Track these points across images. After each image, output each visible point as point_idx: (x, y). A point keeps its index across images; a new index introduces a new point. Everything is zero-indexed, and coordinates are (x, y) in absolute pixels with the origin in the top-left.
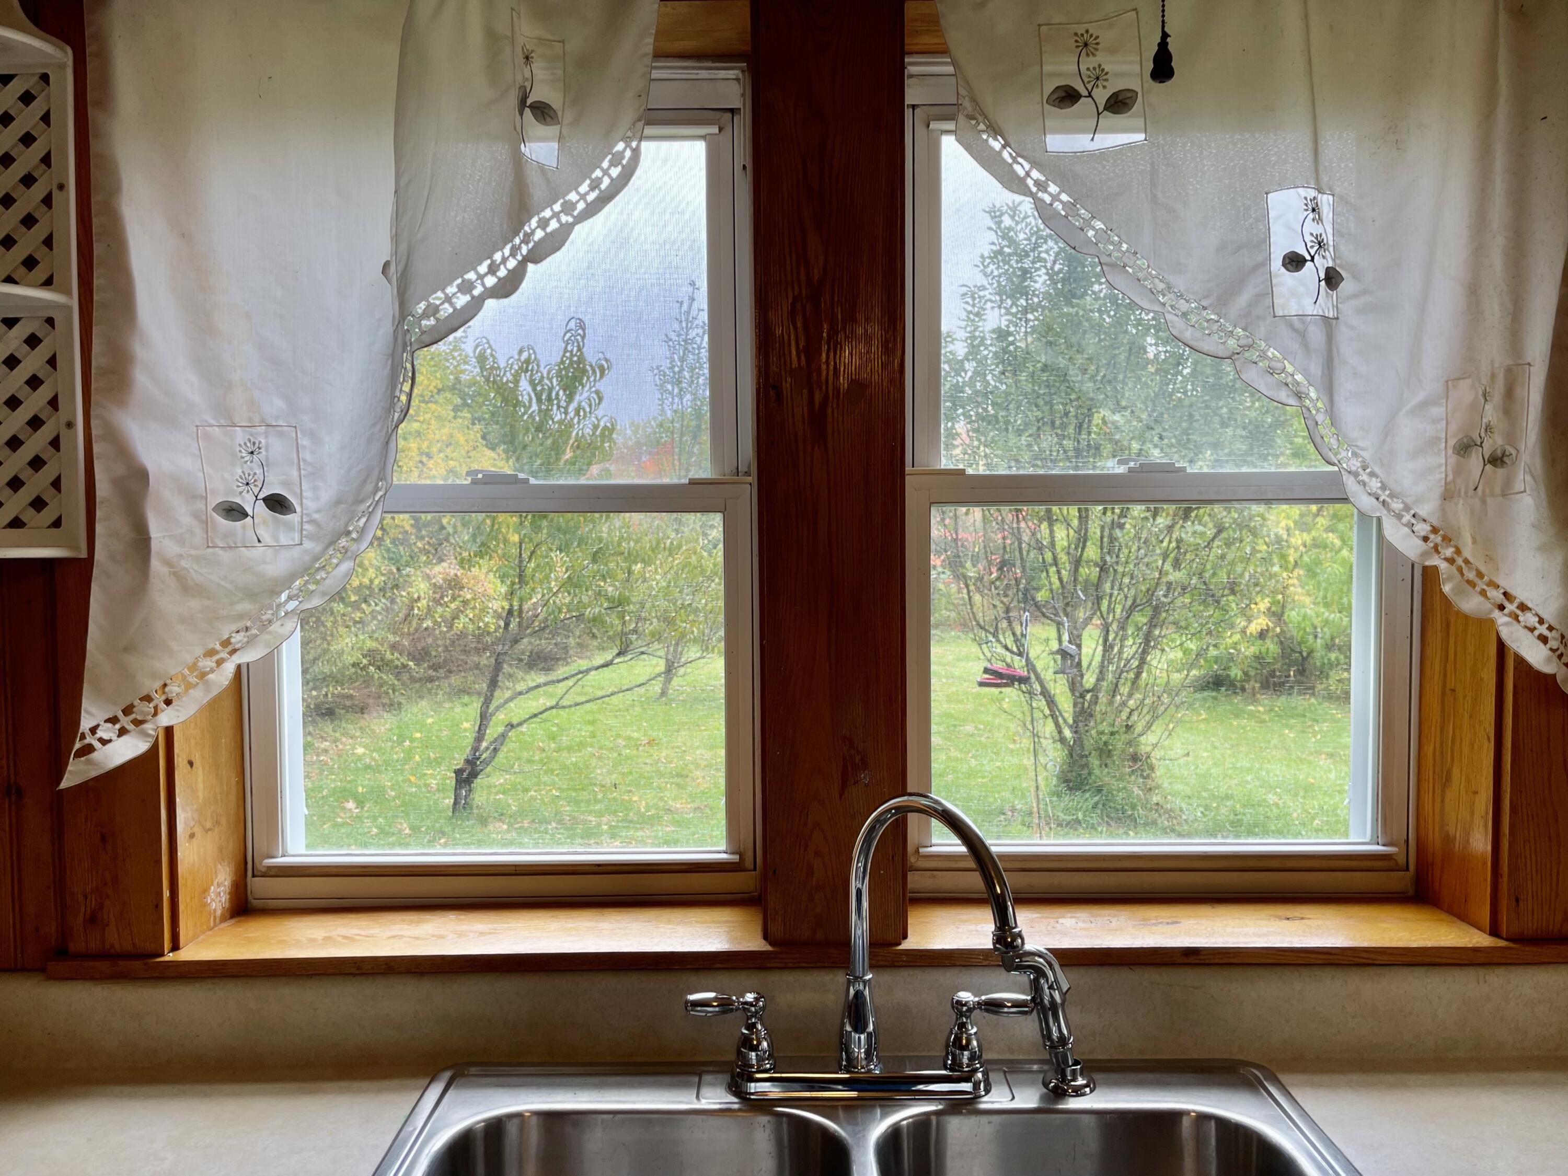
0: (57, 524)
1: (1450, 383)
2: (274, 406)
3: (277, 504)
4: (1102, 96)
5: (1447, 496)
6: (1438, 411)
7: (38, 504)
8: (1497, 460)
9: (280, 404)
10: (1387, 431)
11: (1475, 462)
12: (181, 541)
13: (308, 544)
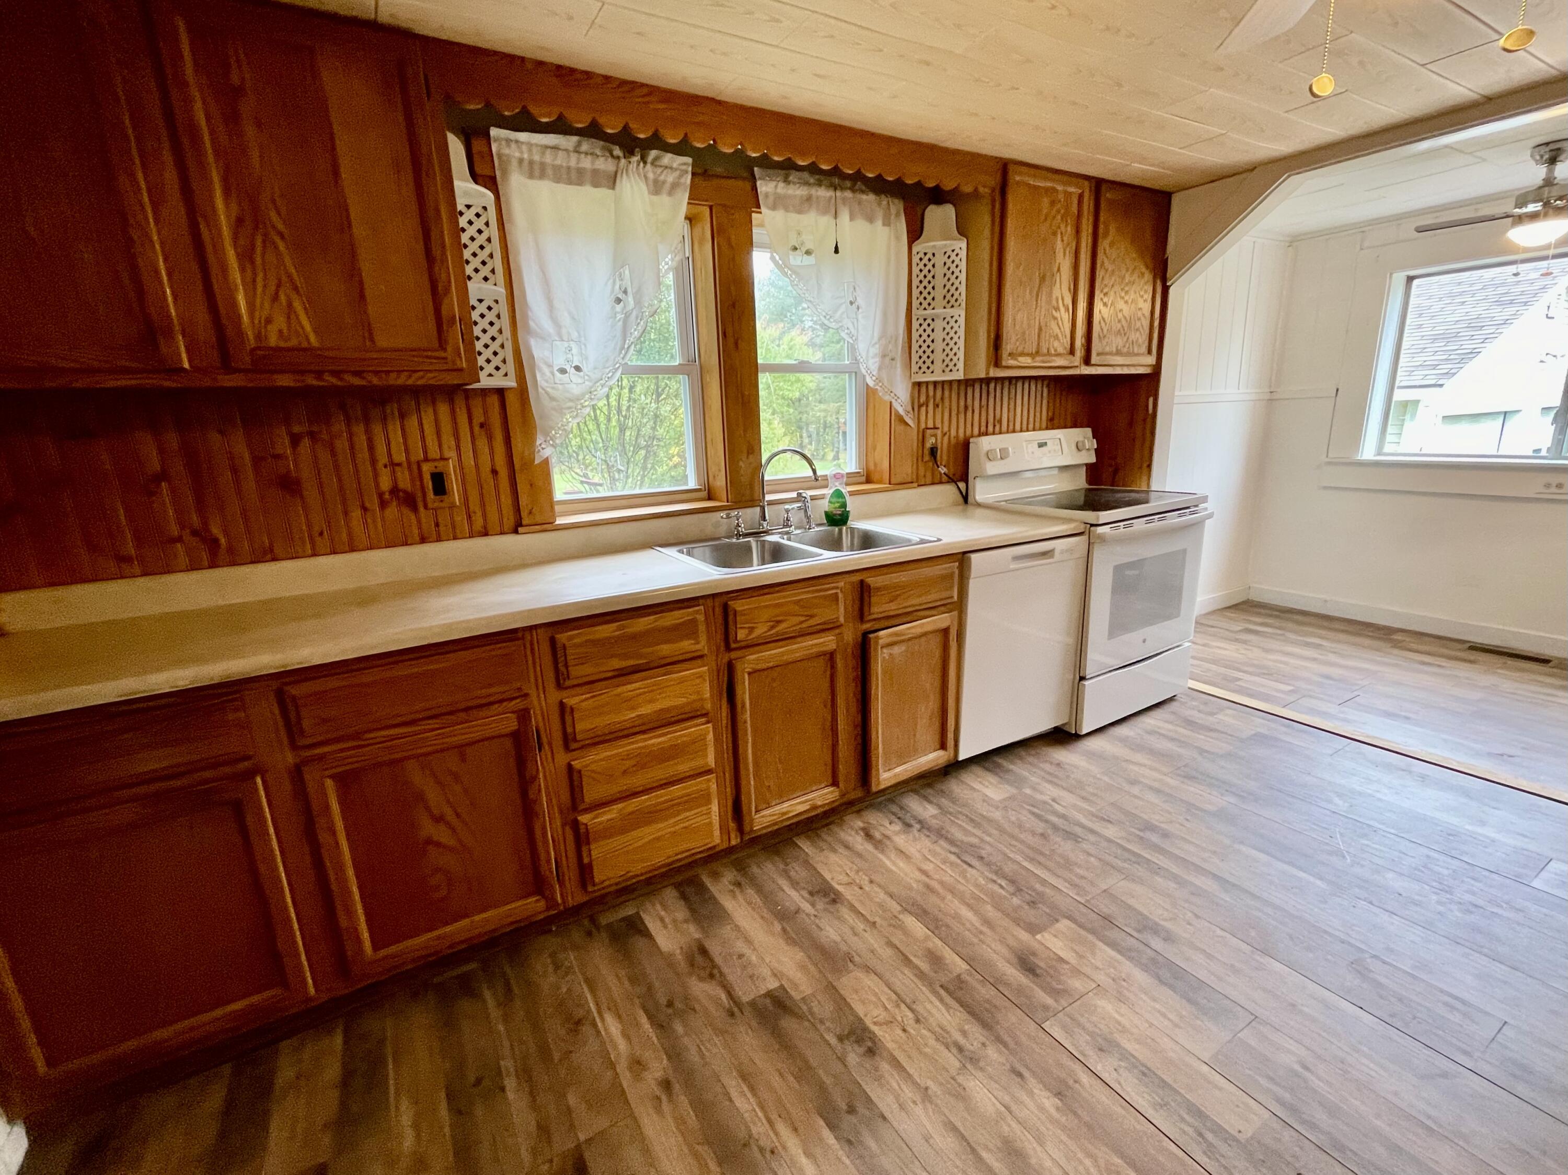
0: (506, 375)
1: (880, 339)
2: (575, 335)
3: (578, 368)
4: (804, 250)
5: (880, 369)
6: (877, 346)
7: (497, 368)
8: (893, 359)
9: (576, 334)
10: (868, 351)
11: (887, 359)
12: (547, 382)
13: (587, 383)
